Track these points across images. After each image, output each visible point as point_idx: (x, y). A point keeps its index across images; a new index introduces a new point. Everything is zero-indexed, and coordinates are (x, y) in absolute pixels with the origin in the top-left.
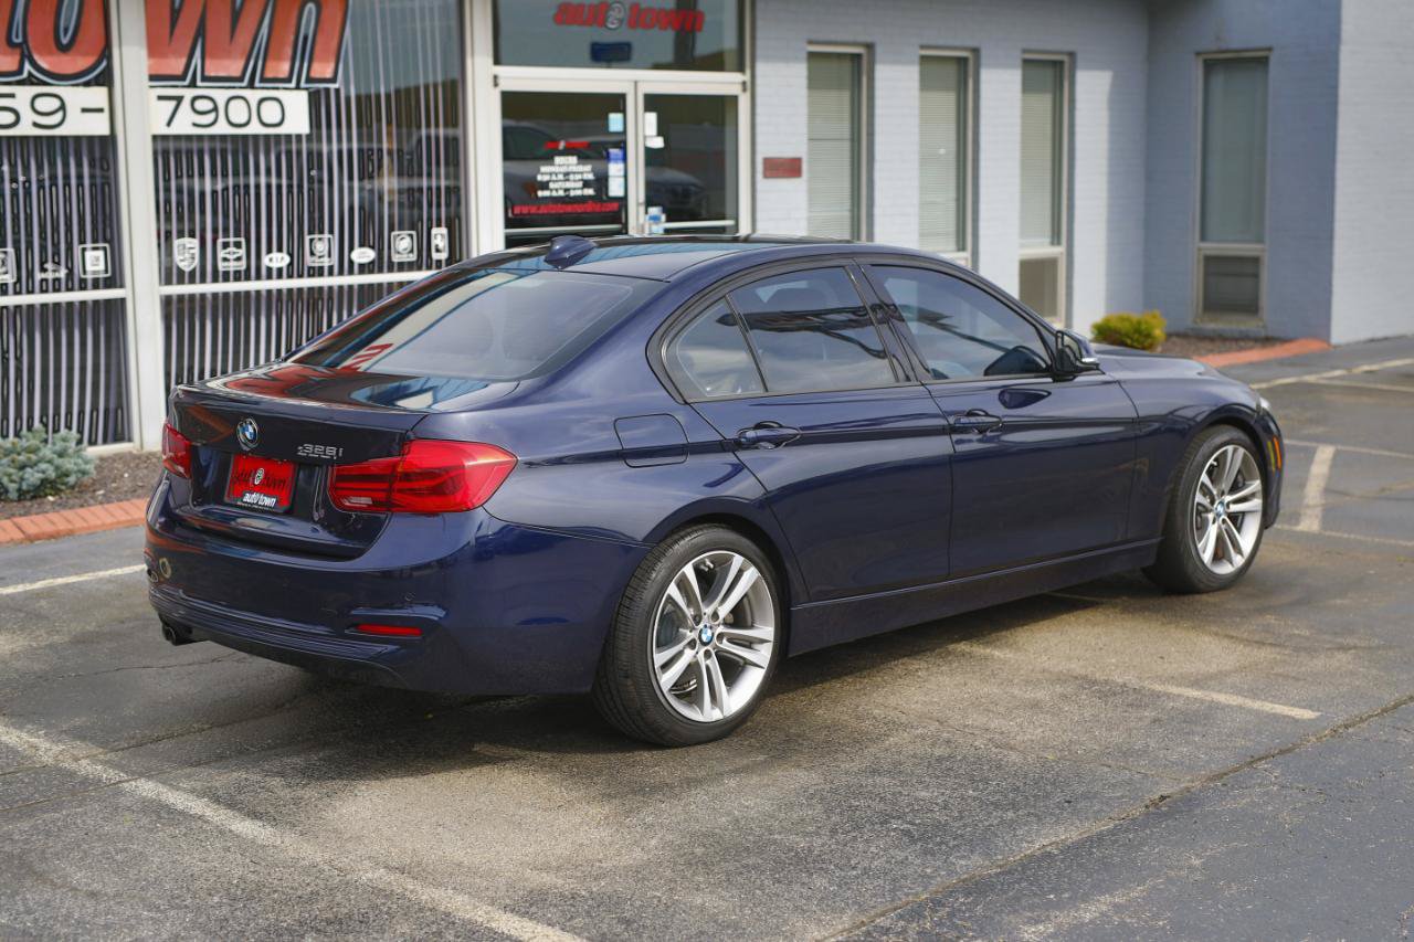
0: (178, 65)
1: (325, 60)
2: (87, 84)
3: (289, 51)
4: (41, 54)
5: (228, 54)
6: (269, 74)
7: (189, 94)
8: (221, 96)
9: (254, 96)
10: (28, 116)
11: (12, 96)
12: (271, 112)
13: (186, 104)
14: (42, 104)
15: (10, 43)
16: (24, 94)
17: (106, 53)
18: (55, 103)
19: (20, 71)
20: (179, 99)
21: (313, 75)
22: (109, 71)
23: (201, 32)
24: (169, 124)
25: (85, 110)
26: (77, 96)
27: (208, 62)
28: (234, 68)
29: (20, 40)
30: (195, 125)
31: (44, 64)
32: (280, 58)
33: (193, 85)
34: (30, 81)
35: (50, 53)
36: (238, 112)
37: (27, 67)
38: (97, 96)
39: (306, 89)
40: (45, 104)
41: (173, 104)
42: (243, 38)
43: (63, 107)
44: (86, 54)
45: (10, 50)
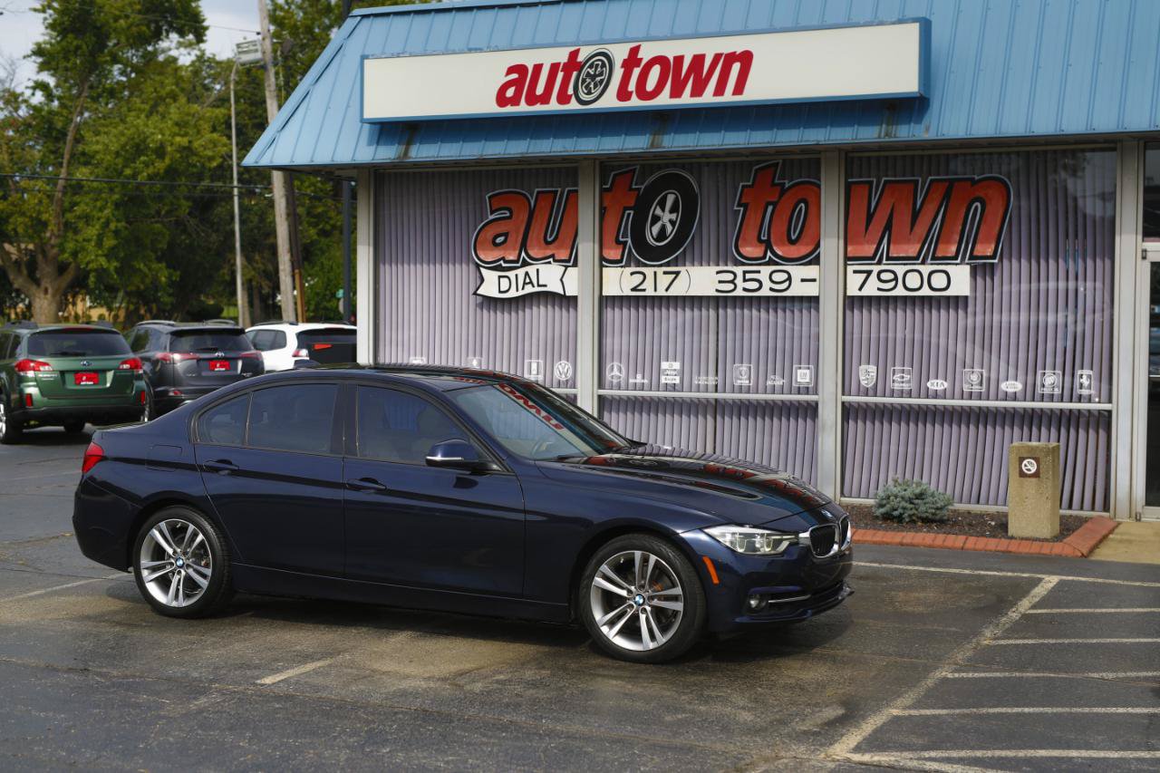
0: (869, 250)
1: (987, 241)
3: (957, 238)
4: (777, 245)
5: (908, 241)
6: (939, 254)
7: (876, 269)
8: (900, 270)
9: (926, 269)
10: (767, 284)
11: (759, 272)
12: (939, 280)
13: (874, 275)
14: (777, 277)
15: (760, 241)
16: (765, 271)
18: (785, 276)
19: (764, 257)
20: (869, 273)
21: (975, 253)
22: (818, 257)
23: (888, 227)
24: (860, 289)
25: (803, 280)
26: (798, 272)
27: (892, 247)
28: (912, 250)
29: (766, 238)
30: (879, 289)
31: (779, 253)
32: (948, 242)
33: (879, 263)
34: (771, 263)
35: (783, 244)
36: (913, 280)
37: (769, 254)
38: (811, 271)
39: (967, 264)
40: (779, 277)
41: (865, 275)
42: (921, 229)
43: (789, 279)
44: (807, 244)
45: (759, 244)
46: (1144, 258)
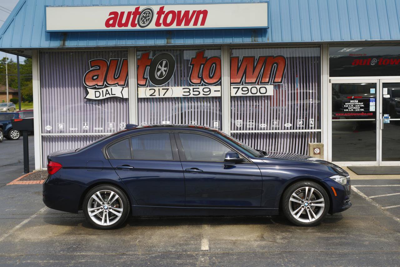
0: (239, 80)
1: (279, 78)
2: (216, 85)
3: (269, 76)
4: (206, 79)
5: (252, 77)
6: (263, 81)
7: (241, 87)
8: (249, 87)
9: (258, 87)
10: (202, 93)
11: (199, 88)
12: (263, 90)
13: (240, 89)
14: (205, 90)
15: (199, 77)
16: (201, 88)
17: (220, 79)
18: (208, 90)
19: (201, 83)
20: (239, 88)
21: (275, 81)
22: (221, 82)
23: (245, 72)
24: (236, 94)
25: (215, 91)
26: (213, 88)
27: (246, 79)
28: (254, 80)
29: (201, 76)
30: (242, 94)
31: (206, 81)
32: (266, 78)
33: (243, 85)
34: (202, 85)
35: (208, 79)
36: (254, 91)
37: (202, 82)
38: (218, 88)
39: (273, 85)
40: (206, 90)
41: (237, 89)
42: (256, 73)
43: (210, 90)
44: (215, 79)
45: (198, 79)
46: (330, 82)
